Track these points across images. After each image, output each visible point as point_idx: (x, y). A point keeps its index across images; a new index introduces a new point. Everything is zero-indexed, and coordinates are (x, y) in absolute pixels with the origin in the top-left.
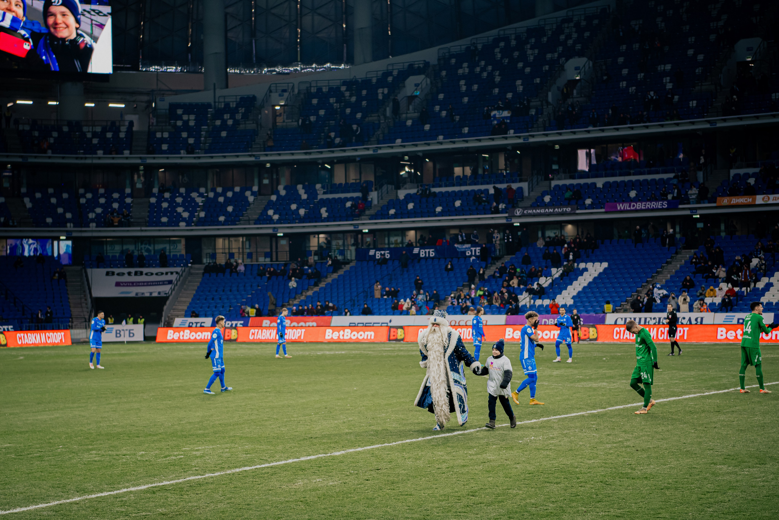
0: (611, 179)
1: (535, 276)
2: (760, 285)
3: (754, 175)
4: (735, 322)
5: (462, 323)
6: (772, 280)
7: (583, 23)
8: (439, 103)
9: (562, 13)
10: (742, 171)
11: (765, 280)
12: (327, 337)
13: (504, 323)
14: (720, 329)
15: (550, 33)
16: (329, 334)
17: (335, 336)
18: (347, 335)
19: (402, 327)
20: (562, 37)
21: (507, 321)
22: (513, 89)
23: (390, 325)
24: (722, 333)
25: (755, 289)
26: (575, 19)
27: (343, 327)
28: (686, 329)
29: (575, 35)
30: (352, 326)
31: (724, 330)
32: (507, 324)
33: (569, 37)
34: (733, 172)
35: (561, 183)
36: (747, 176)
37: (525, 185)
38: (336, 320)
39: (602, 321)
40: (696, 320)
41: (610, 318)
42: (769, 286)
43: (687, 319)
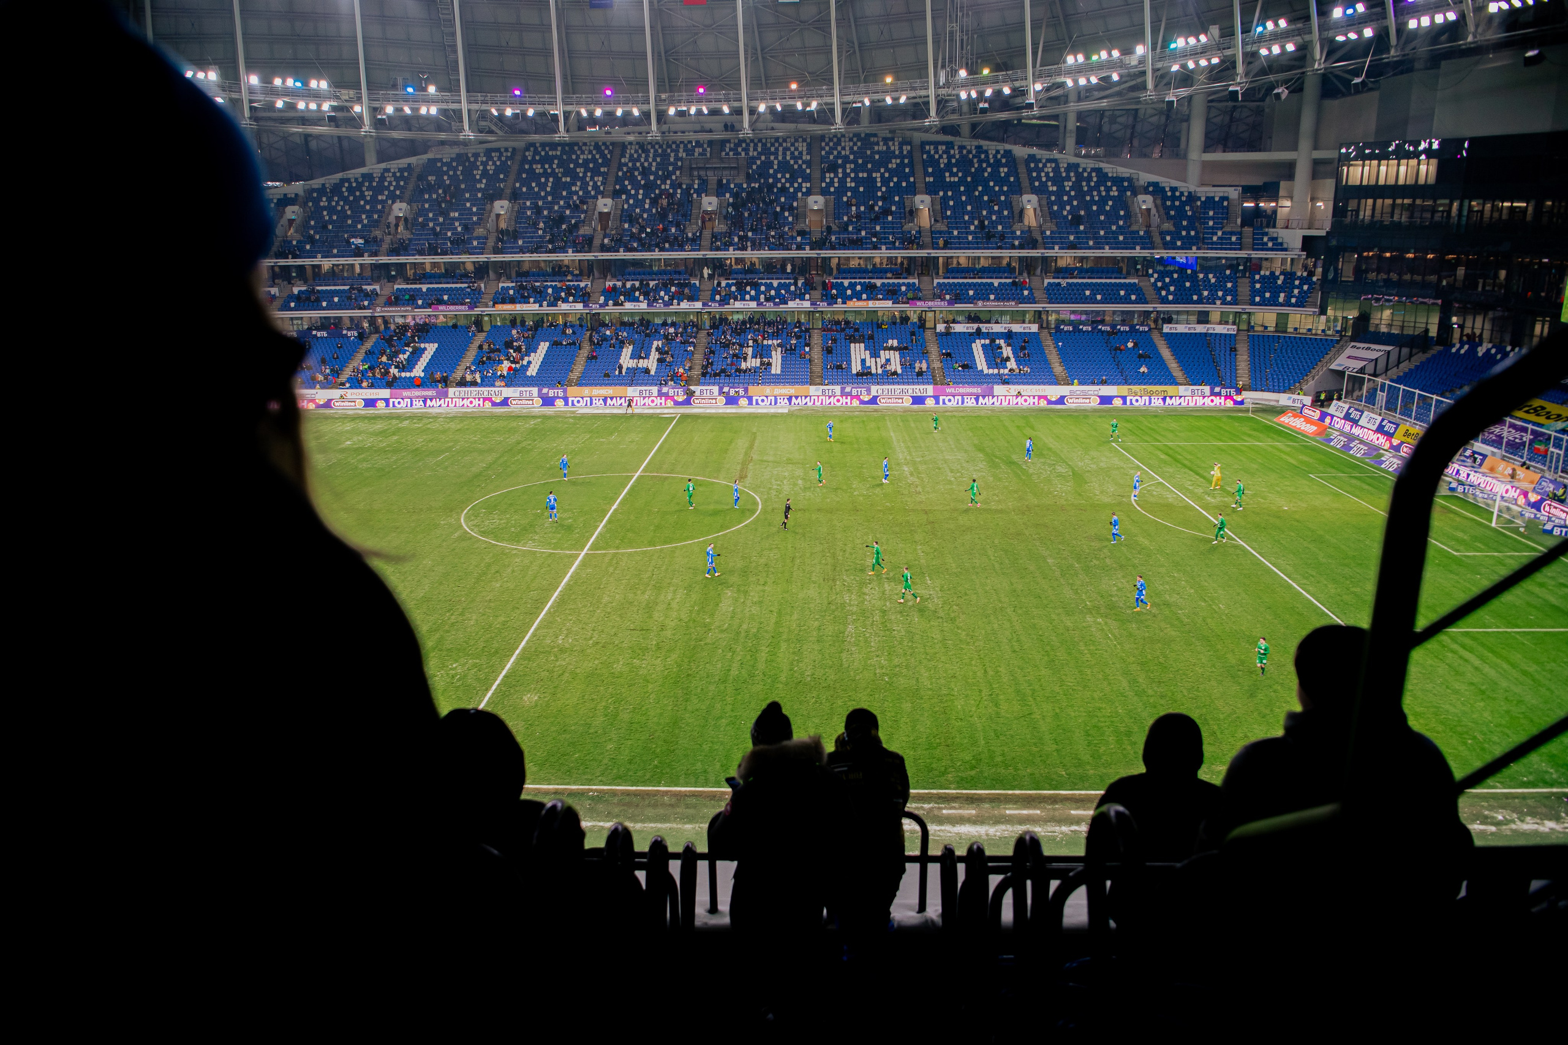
0: (431, 286)
1: (396, 354)
2: (524, 363)
3: (512, 288)
6: (531, 359)
7: (398, 174)
8: (312, 228)
9: (383, 165)
10: (505, 285)
11: (526, 359)
15: (377, 180)
20: (386, 184)
22: (361, 221)
25: (522, 366)
26: (392, 171)
29: (394, 183)
33: (390, 183)
34: (501, 285)
35: (400, 287)
36: (508, 288)
37: (377, 287)
39: (447, 394)
41: (451, 392)
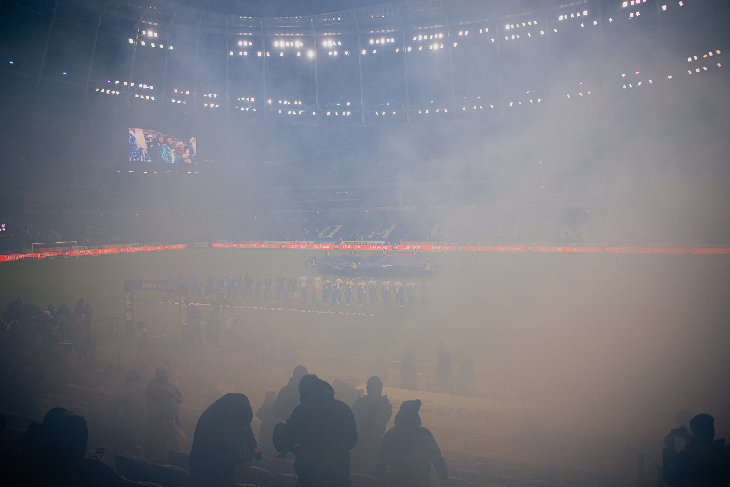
2: (382, 232)
4: (375, 244)
5: (302, 243)
12: (262, 247)
13: (313, 243)
14: (371, 246)
16: (263, 246)
17: (265, 246)
18: (268, 246)
19: (284, 244)
21: (314, 243)
23: (281, 243)
24: (371, 247)
27: (267, 244)
28: (362, 246)
30: (270, 244)
31: (372, 246)
32: (315, 244)
38: (265, 242)
39: (340, 243)
40: (365, 243)
41: (343, 242)
42: (385, 233)
43: (363, 243)
